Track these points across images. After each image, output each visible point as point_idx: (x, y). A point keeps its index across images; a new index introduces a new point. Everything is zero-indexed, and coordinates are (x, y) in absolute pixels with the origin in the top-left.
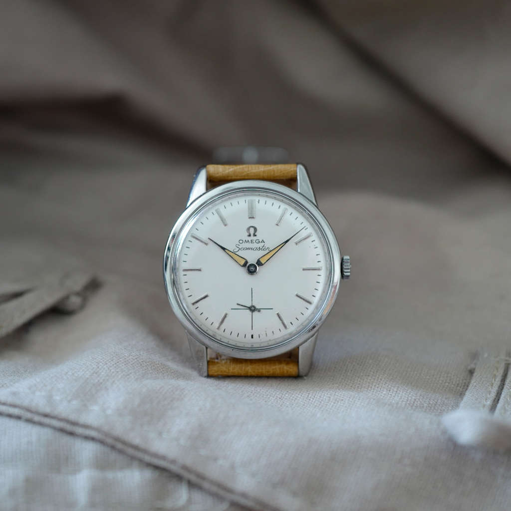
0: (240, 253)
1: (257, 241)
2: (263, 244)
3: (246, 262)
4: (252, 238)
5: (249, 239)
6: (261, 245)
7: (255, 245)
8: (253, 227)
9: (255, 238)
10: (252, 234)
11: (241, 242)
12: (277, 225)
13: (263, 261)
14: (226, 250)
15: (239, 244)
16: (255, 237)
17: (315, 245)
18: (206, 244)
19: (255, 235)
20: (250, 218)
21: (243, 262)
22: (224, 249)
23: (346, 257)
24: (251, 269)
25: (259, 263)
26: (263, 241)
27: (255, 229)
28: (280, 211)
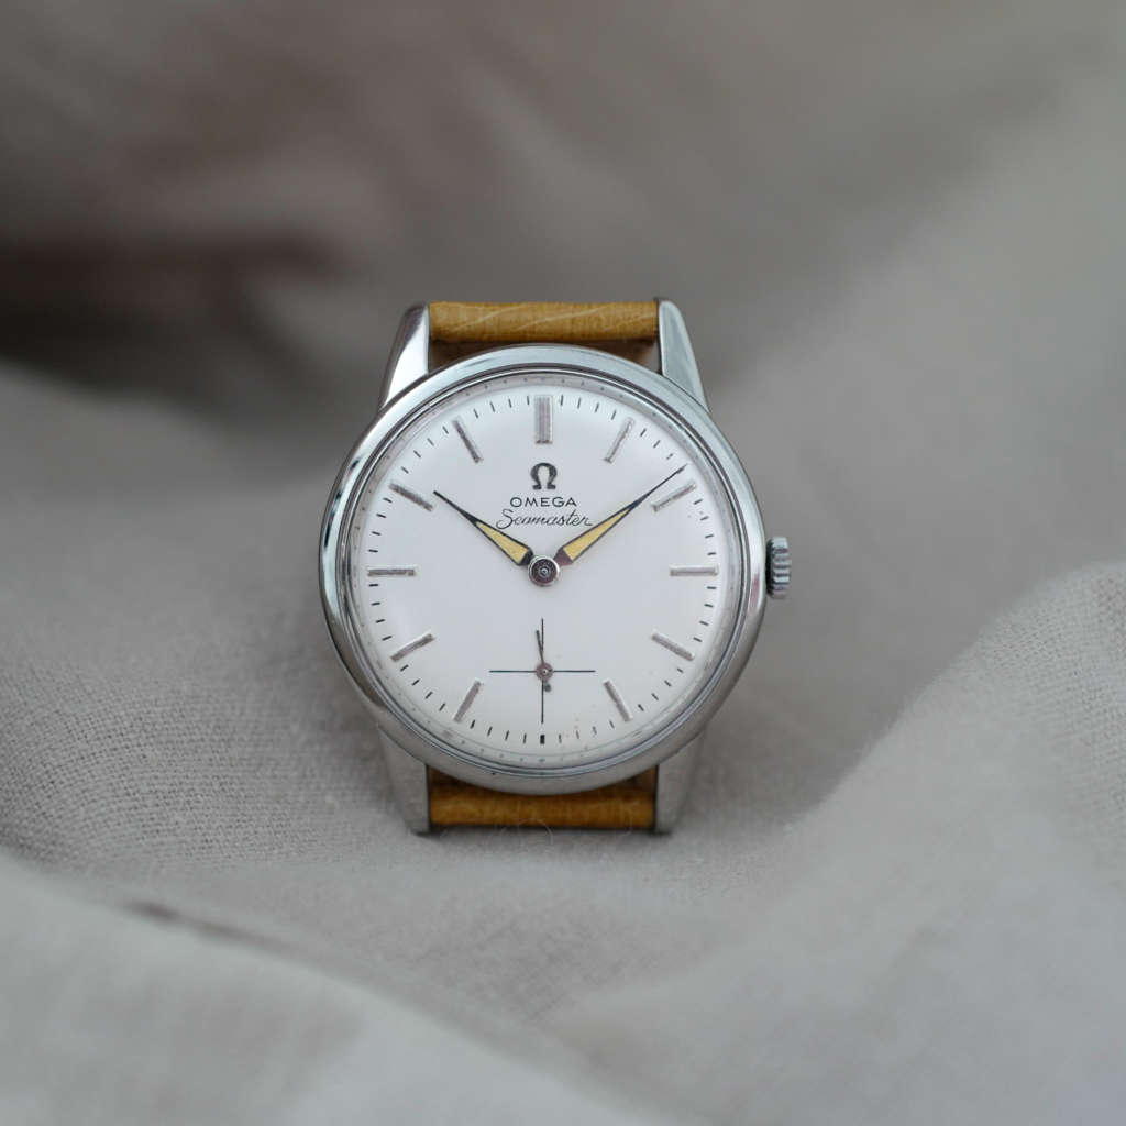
0: (512, 531)
1: (556, 502)
2: (571, 508)
3: (529, 555)
4: (544, 492)
5: (538, 495)
6: (567, 510)
7: (551, 512)
8: (546, 465)
9: (550, 494)
10: (544, 483)
11: (516, 502)
12: (608, 460)
13: (571, 552)
14: (478, 523)
15: (512, 508)
16: (551, 491)
17: (701, 513)
18: (428, 507)
19: (551, 486)
20: (539, 442)
21: (520, 554)
22: (473, 520)
23: (780, 542)
24: (541, 572)
25: (562, 557)
26: (572, 502)
27: (553, 472)
28: (616, 426)
